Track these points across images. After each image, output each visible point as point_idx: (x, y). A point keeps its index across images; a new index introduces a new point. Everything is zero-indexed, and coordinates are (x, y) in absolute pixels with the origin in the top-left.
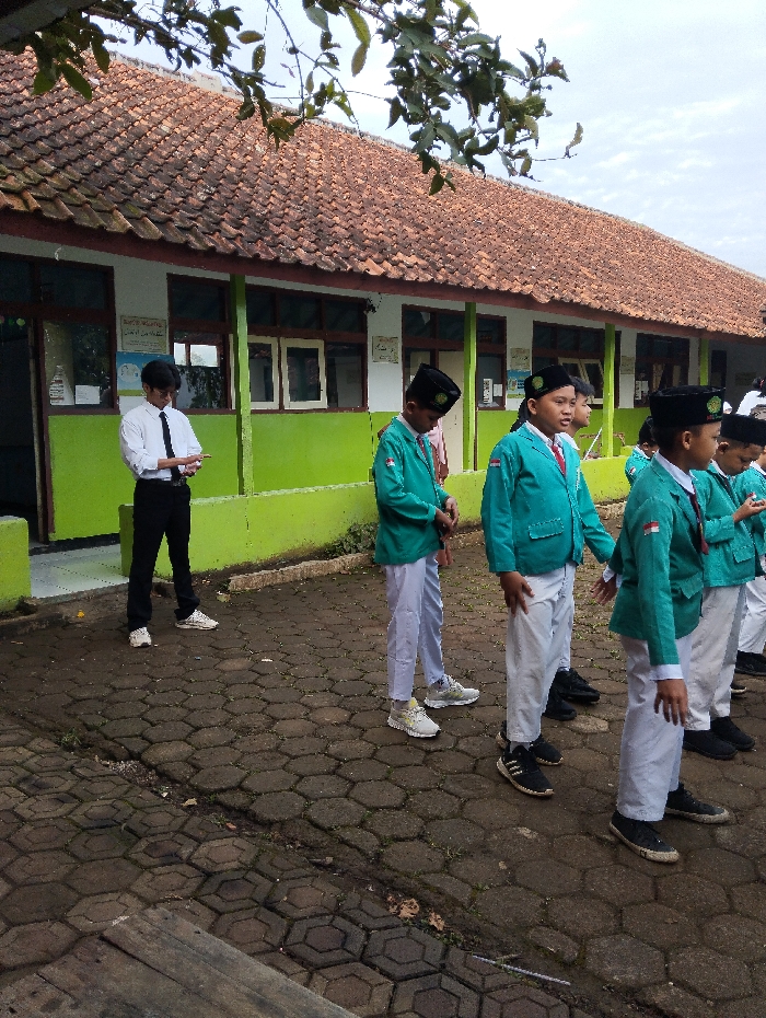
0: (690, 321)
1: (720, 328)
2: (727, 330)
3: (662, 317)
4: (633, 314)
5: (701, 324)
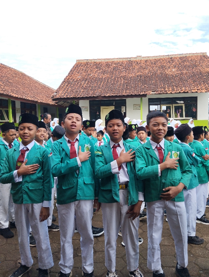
0: (33, 99)
1: (41, 101)
2: (44, 102)
3: (24, 97)
4: (14, 96)
5: (36, 100)
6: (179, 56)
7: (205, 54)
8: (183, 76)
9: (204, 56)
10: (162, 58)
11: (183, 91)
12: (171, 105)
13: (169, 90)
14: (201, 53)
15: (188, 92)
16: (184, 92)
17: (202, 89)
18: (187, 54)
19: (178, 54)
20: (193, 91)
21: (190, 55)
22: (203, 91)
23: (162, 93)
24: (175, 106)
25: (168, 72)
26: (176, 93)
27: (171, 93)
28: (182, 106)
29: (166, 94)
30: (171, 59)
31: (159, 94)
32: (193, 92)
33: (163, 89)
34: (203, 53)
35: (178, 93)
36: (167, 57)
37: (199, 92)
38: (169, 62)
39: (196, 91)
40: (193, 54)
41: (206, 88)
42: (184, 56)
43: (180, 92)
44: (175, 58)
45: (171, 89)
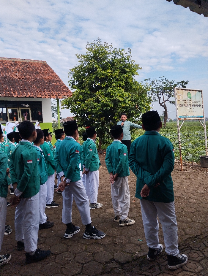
6: (21, 61)
7: (45, 63)
8: (27, 81)
9: (44, 64)
10: (4, 60)
11: (28, 96)
12: (17, 109)
13: (15, 94)
14: (42, 61)
15: (33, 97)
16: (30, 97)
17: (45, 95)
18: (29, 60)
19: (20, 59)
20: (38, 96)
21: (32, 62)
22: (47, 97)
23: (8, 96)
24: (21, 110)
25: (12, 75)
26: (22, 97)
27: (17, 97)
28: (28, 110)
29: (12, 97)
30: (14, 63)
31: (5, 97)
32: (37, 98)
33: (8, 92)
34: (44, 62)
35: (24, 97)
36: (10, 60)
37: (43, 97)
38: (12, 65)
39: (41, 96)
40: (34, 61)
41: (49, 94)
42: (26, 61)
43: (26, 97)
44: (17, 62)
45: (16, 93)
